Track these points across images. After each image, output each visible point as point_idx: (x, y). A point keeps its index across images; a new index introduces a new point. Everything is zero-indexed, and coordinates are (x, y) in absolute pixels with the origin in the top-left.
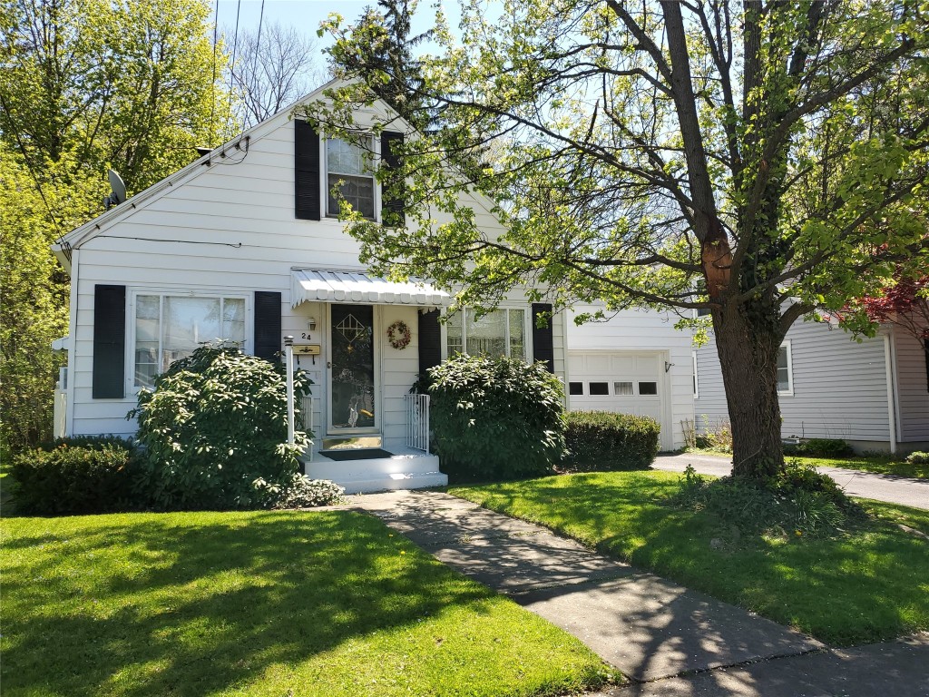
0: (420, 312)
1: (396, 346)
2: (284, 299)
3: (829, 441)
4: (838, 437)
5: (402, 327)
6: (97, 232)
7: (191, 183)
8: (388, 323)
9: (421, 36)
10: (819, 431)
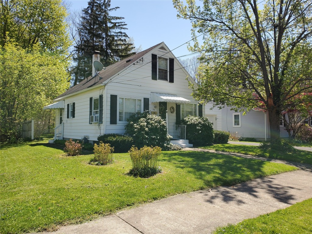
0: (176, 104)
1: (172, 113)
2: (150, 100)
3: (251, 138)
4: (253, 137)
5: (173, 108)
6: (111, 81)
7: (130, 69)
8: (170, 107)
9: (113, 9)
10: (249, 136)
